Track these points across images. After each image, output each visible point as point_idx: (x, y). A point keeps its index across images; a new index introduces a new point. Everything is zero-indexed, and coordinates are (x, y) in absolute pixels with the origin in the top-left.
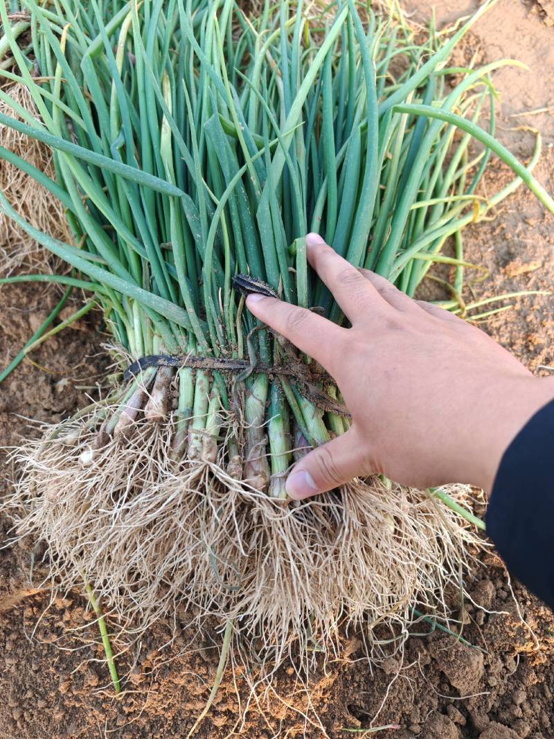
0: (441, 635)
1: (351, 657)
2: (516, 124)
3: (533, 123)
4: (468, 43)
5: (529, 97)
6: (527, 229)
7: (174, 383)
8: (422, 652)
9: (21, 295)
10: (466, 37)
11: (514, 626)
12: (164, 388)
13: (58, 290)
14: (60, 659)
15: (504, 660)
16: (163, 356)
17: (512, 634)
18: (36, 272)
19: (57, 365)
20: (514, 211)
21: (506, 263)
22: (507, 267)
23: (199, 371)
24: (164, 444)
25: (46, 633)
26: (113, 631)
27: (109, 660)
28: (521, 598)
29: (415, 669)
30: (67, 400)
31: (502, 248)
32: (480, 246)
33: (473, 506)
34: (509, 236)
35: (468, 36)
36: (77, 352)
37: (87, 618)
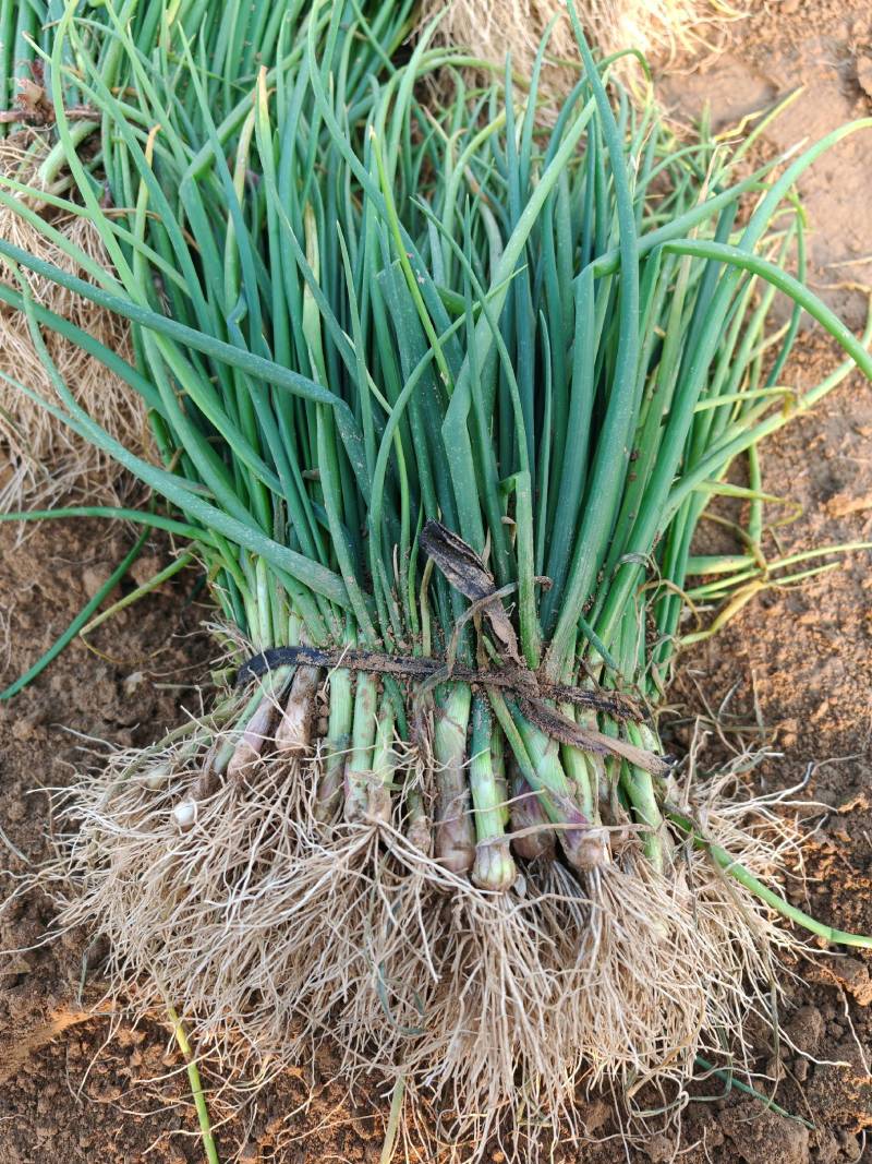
0: (740, 1098)
1: (596, 1133)
2: (836, 279)
3: (863, 277)
4: (759, 153)
5: (856, 237)
6: (859, 442)
7: (322, 694)
8: (709, 1125)
9: (70, 539)
10: (757, 145)
11: (857, 1083)
12: (305, 702)
13: (128, 529)
14: (125, 1130)
15: (840, 1140)
16: (305, 648)
17: (852, 1097)
18: (93, 502)
19: (125, 650)
20: (838, 414)
21: (827, 496)
22: (830, 502)
23: (361, 675)
24: (308, 795)
25: (102, 1085)
26: (210, 1085)
27: (205, 1132)
28: (865, 1038)
29: (698, 1152)
30: (140, 706)
31: (821, 471)
32: (786, 469)
33: (785, 884)
34: (831, 453)
35: (759, 143)
36: (157, 629)
37: (169, 1063)
